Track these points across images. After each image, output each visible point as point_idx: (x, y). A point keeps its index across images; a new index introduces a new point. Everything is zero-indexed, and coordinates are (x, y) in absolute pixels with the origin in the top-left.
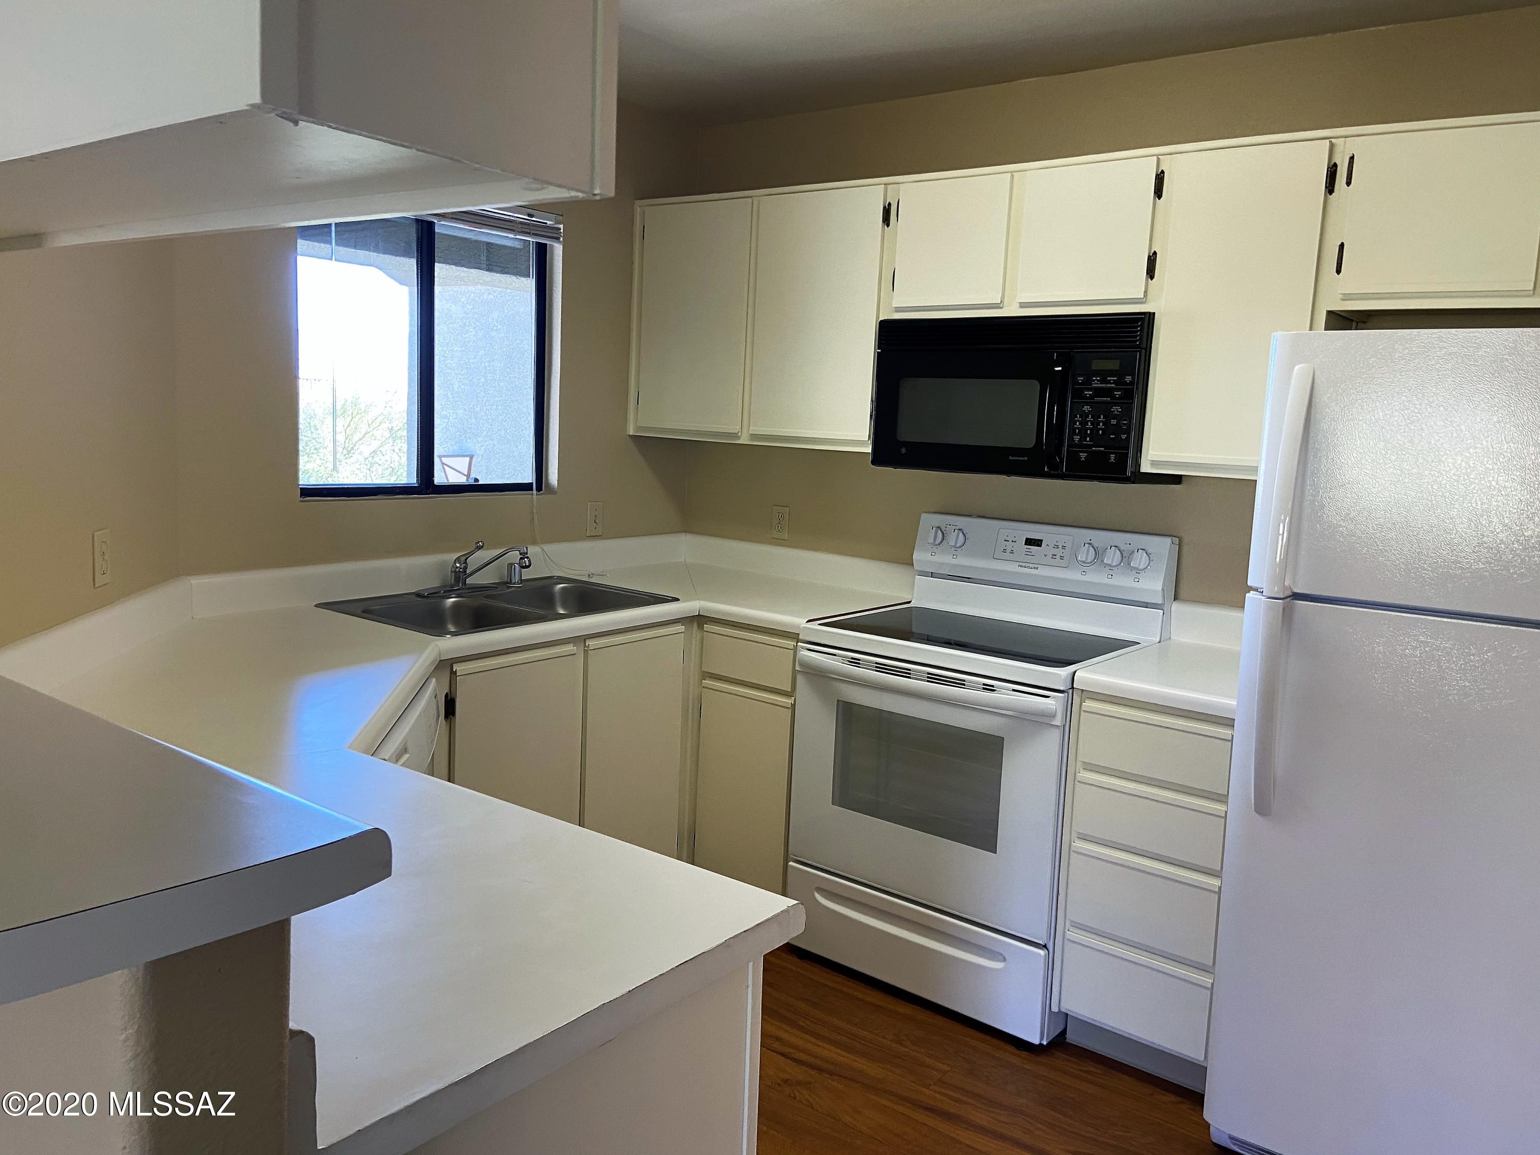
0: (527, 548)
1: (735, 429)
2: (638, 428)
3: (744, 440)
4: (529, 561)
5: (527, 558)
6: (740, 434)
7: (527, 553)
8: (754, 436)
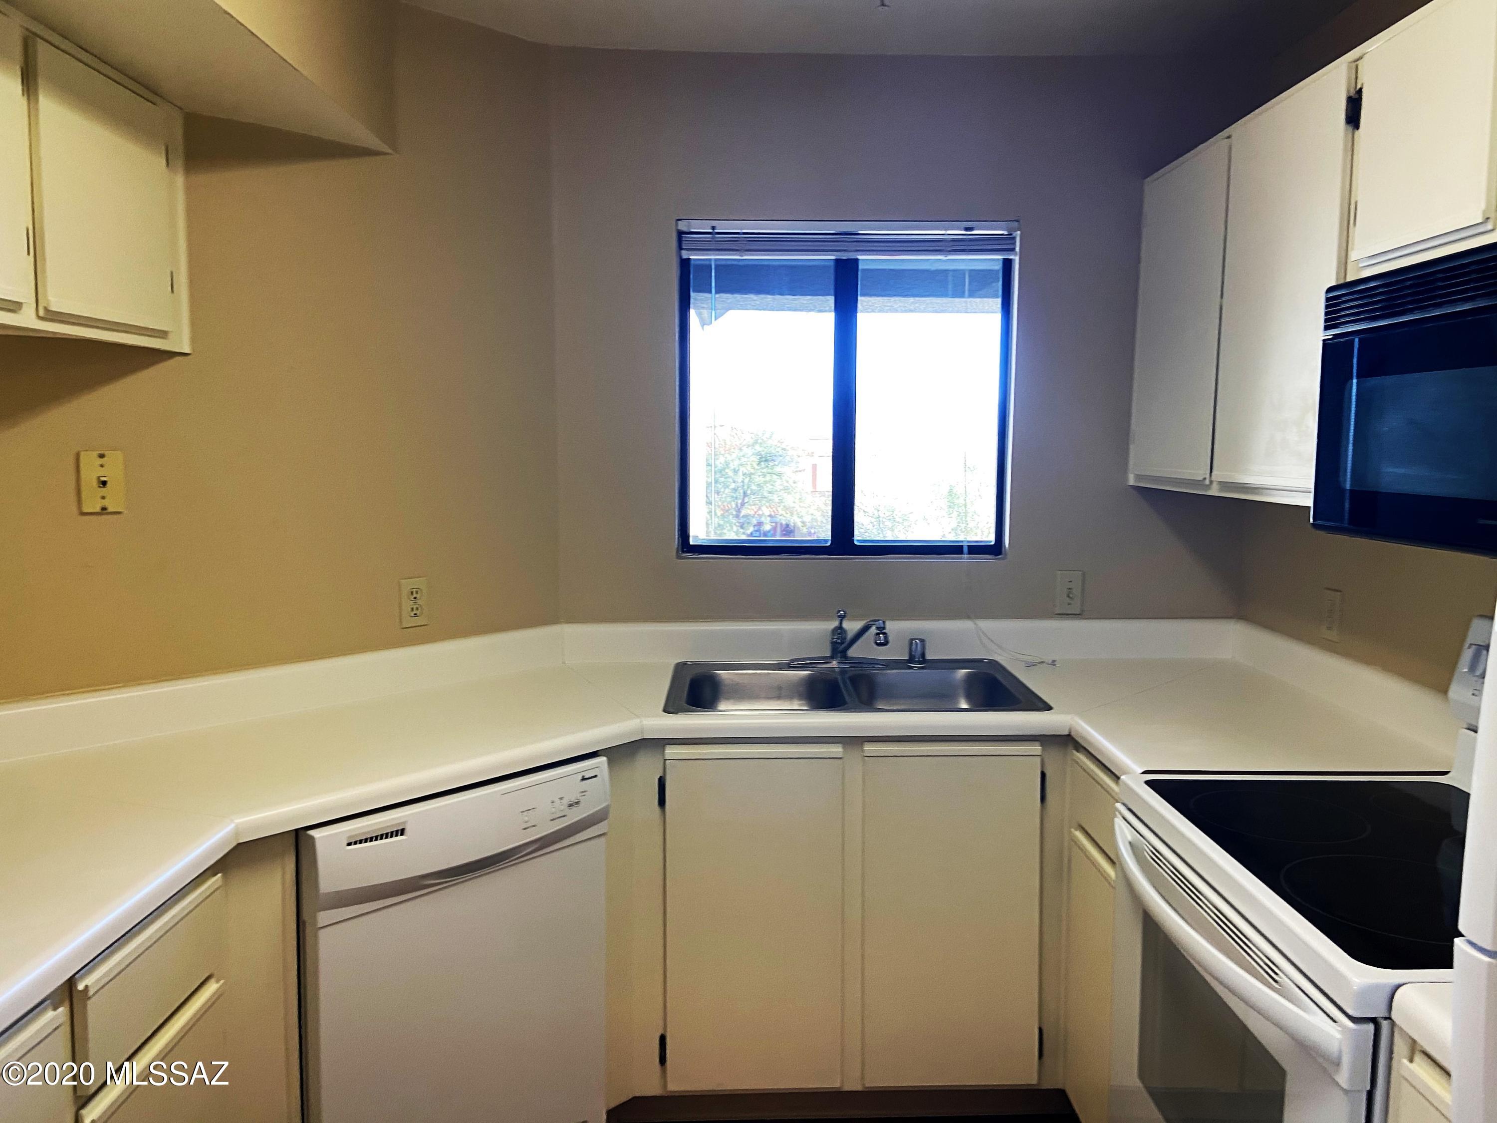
0: (884, 622)
1: (1201, 473)
2: (1138, 477)
3: (1214, 491)
4: (886, 637)
5: (884, 633)
6: (1207, 482)
7: (884, 628)
8: (1224, 485)
